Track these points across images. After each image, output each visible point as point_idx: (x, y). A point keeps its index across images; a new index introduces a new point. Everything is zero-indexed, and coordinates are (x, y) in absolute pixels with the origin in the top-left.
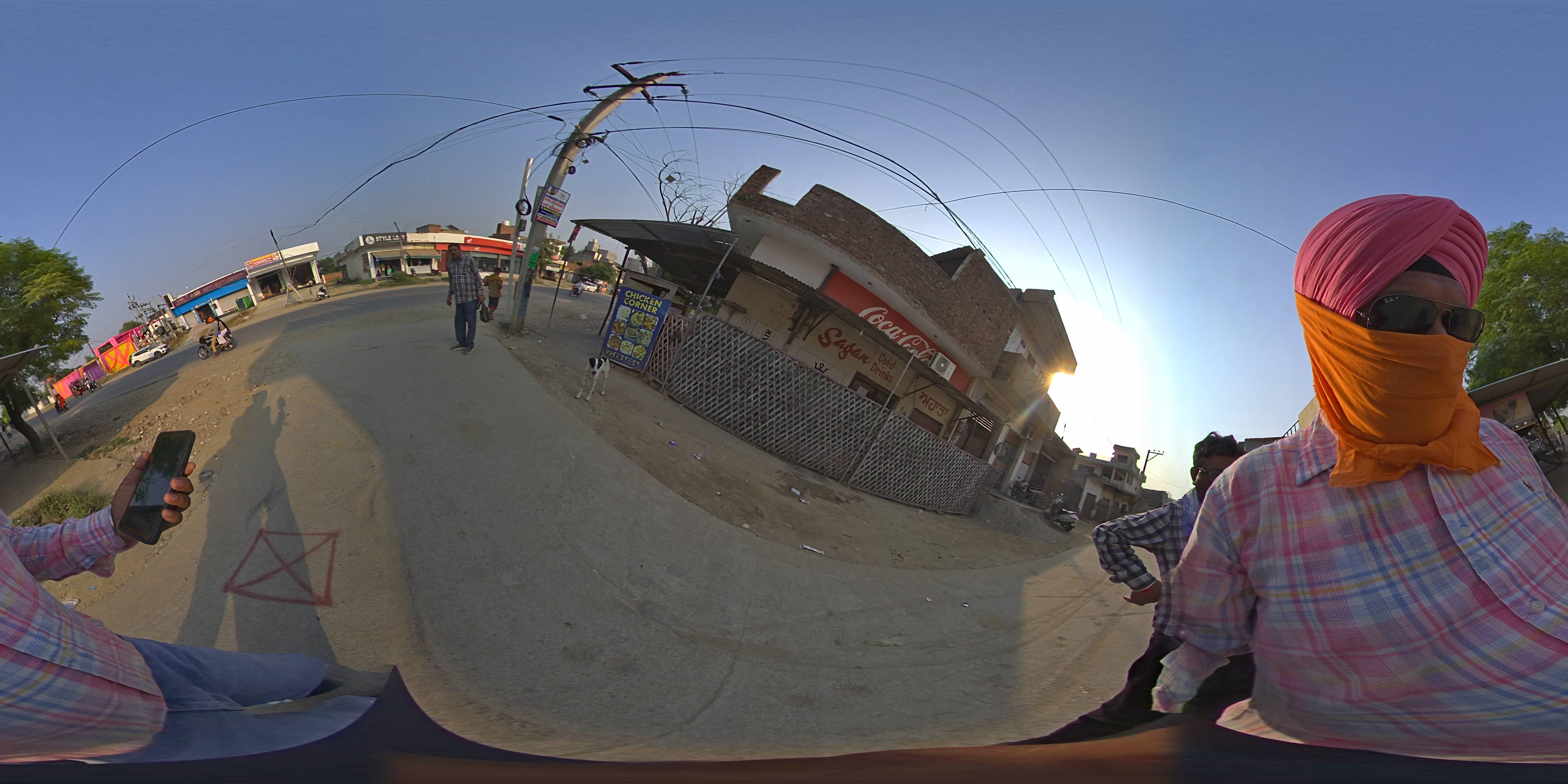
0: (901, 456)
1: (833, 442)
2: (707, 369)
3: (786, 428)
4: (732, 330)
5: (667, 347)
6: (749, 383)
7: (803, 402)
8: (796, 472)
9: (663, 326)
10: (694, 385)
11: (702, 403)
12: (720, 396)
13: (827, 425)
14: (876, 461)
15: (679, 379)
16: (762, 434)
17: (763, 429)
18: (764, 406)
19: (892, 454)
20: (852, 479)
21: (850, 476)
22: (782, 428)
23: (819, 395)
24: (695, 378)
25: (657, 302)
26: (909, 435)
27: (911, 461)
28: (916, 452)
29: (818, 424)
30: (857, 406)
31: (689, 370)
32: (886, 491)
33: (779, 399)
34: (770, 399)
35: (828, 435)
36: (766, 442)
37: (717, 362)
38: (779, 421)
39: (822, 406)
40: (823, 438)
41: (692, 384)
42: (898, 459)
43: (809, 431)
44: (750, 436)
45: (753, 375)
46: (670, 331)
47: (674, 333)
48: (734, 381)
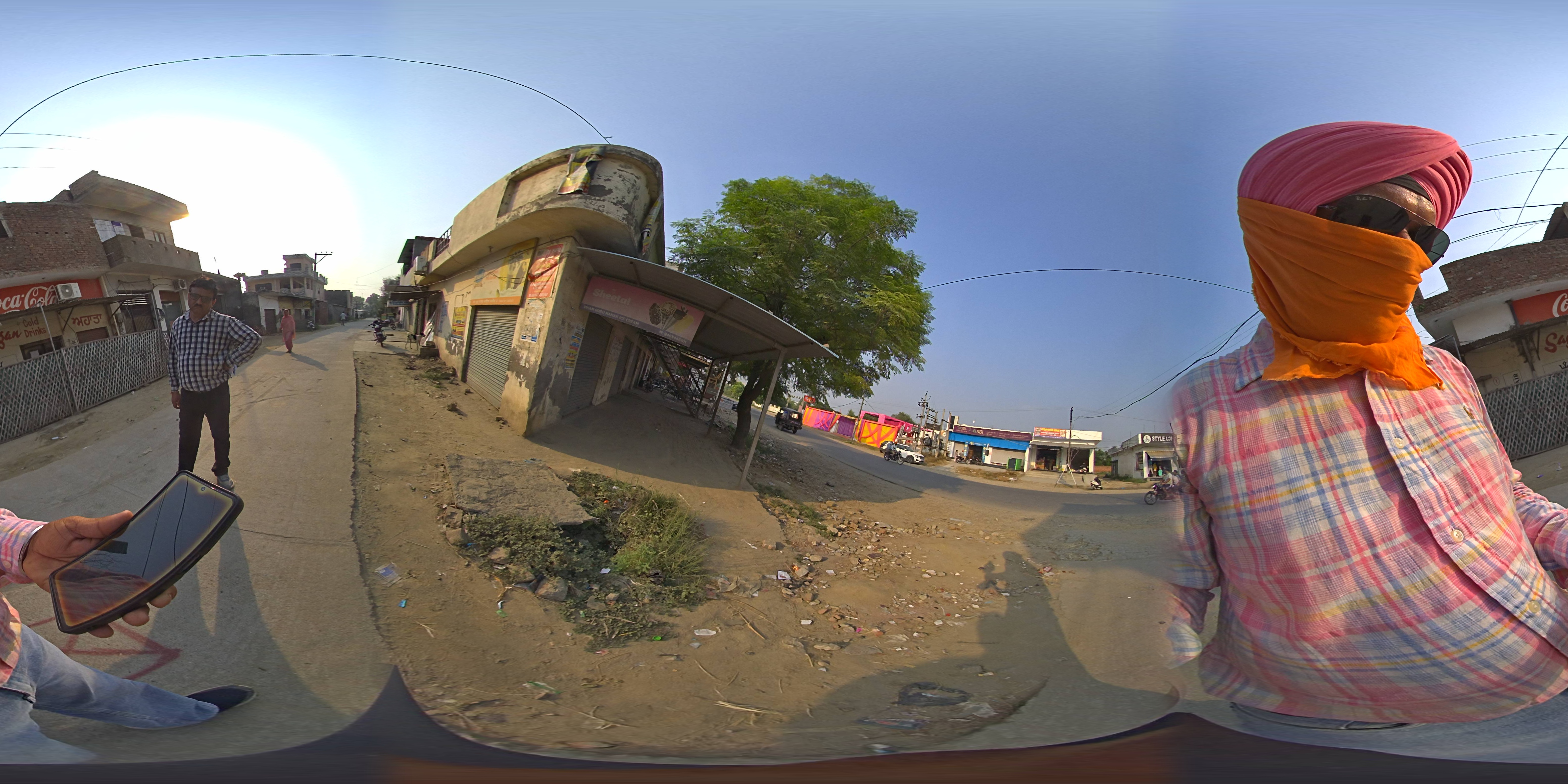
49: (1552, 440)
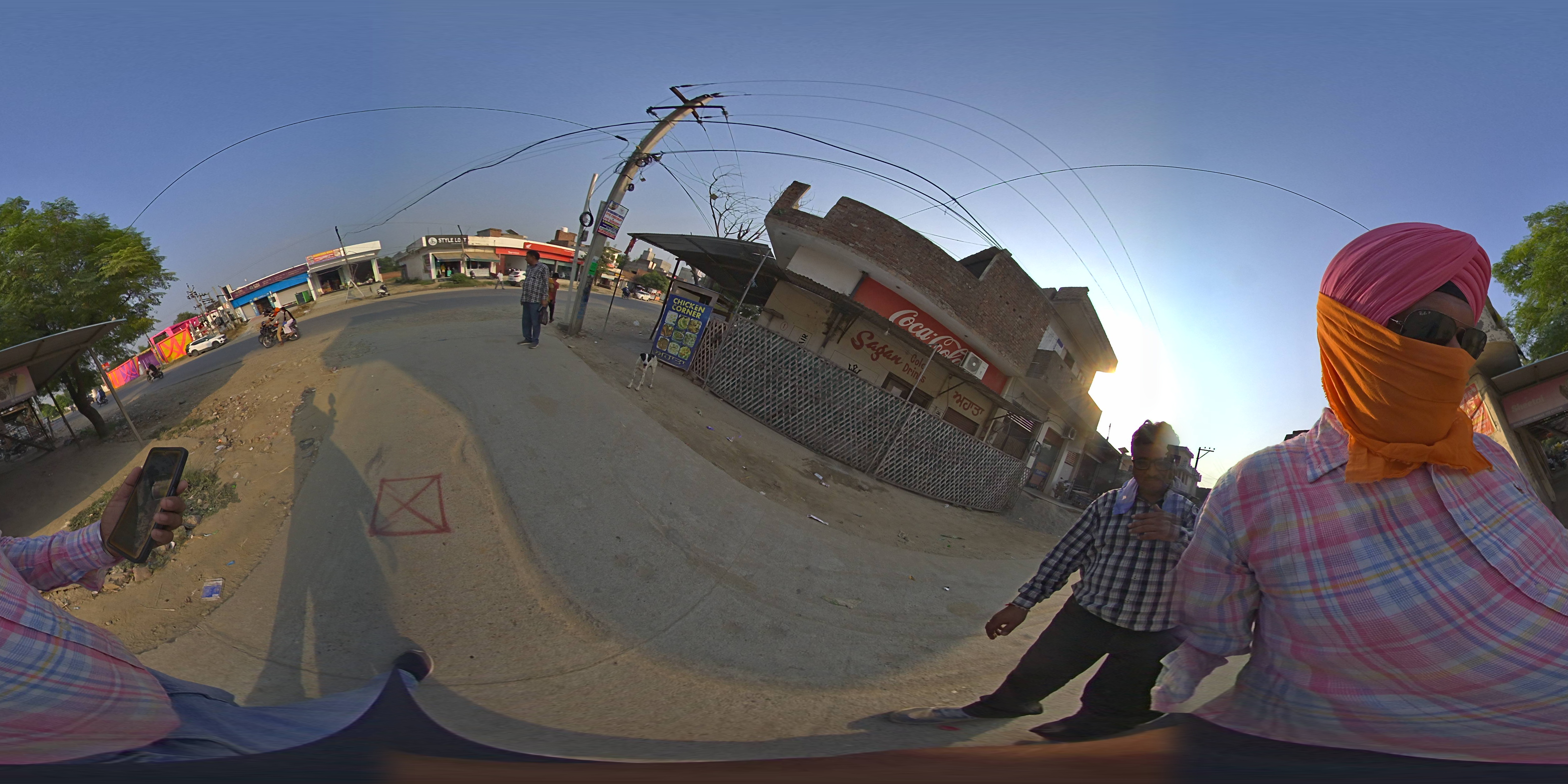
0: (926, 450)
1: (858, 433)
2: (744, 367)
3: (814, 420)
4: (765, 332)
5: (709, 348)
6: (780, 378)
7: (830, 395)
8: (824, 461)
9: (706, 329)
10: (732, 381)
11: (738, 397)
12: (754, 391)
13: (853, 417)
14: (901, 453)
15: (719, 376)
16: (793, 425)
17: (793, 420)
18: (793, 400)
19: (917, 447)
20: (877, 471)
21: (876, 468)
22: (810, 419)
23: (844, 389)
24: (733, 375)
25: (701, 308)
26: (933, 428)
27: (936, 455)
28: (941, 446)
29: (844, 416)
30: (880, 399)
31: (729, 368)
32: (912, 484)
33: (807, 393)
34: (799, 393)
35: (853, 427)
36: (796, 433)
37: (752, 361)
38: (808, 413)
39: (847, 400)
40: (848, 430)
41: (730, 380)
42: (922, 453)
43: (835, 423)
44: (782, 427)
45: (784, 371)
46: (712, 334)
47: (716, 335)
48: (768, 377)
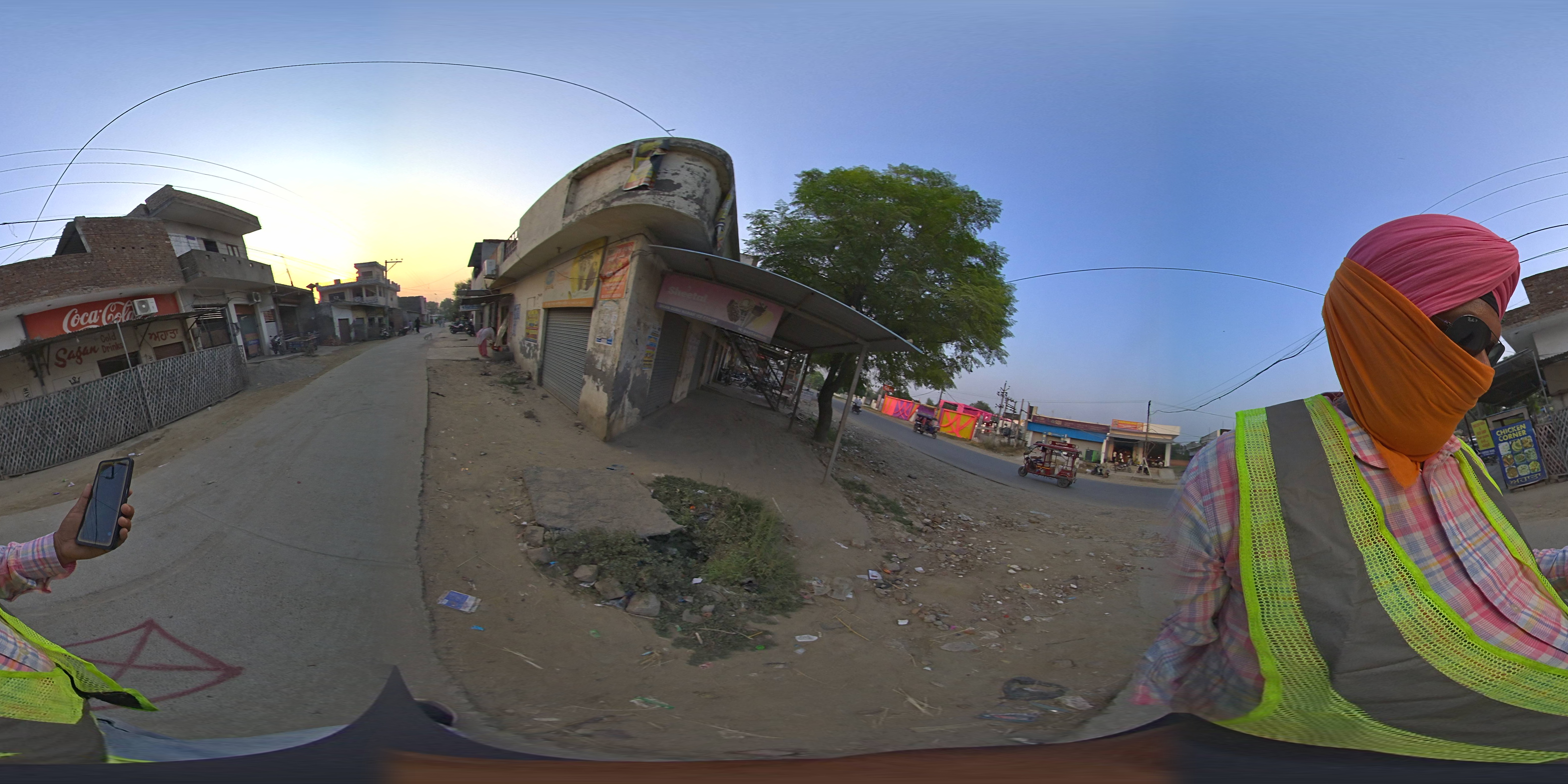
0: (167, 386)
1: (123, 413)
6: (49, 426)
7: (87, 408)
8: (122, 447)
10: (20, 457)
11: (34, 463)
12: (40, 449)
13: (111, 407)
14: (156, 401)
15: (7, 462)
16: (83, 446)
17: (81, 443)
18: (69, 431)
19: (161, 389)
20: (154, 424)
22: (90, 433)
23: (91, 396)
24: (17, 453)
26: (160, 369)
27: (176, 383)
28: (174, 376)
29: (106, 411)
30: (116, 382)
32: (179, 413)
33: (73, 419)
34: (68, 424)
35: (117, 412)
37: (21, 432)
38: (85, 430)
39: (99, 400)
40: (116, 417)
42: (167, 389)
43: (105, 420)
44: (78, 454)
45: (47, 420)
48: (40, 433)
49: (61, 456)
